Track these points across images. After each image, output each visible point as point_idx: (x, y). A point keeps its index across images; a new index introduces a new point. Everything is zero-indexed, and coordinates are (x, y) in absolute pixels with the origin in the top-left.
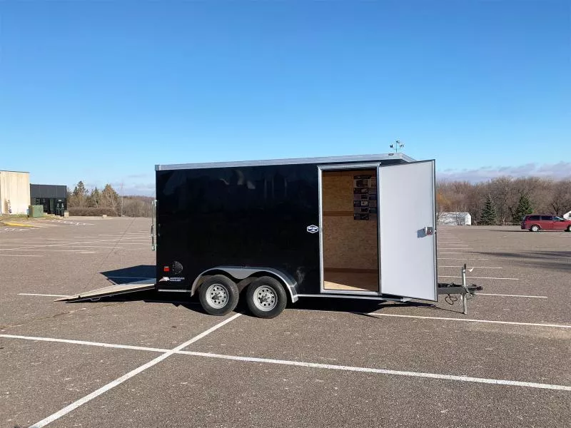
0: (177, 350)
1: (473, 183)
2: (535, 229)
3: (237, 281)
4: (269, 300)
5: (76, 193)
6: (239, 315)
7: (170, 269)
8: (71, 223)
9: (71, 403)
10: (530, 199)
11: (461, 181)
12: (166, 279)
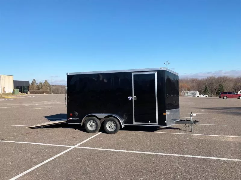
0: (76, 146)
1: (200, 79)
2: (225, 98)
3: (100, 119)
4: (113, 127)
5: (32, 84)
6: (100, 133)
7: (73, 114)
8: (31, 96)
9: (35, 166)
10: (223, 85)
11: (195, 78)
12: (71, 119)
